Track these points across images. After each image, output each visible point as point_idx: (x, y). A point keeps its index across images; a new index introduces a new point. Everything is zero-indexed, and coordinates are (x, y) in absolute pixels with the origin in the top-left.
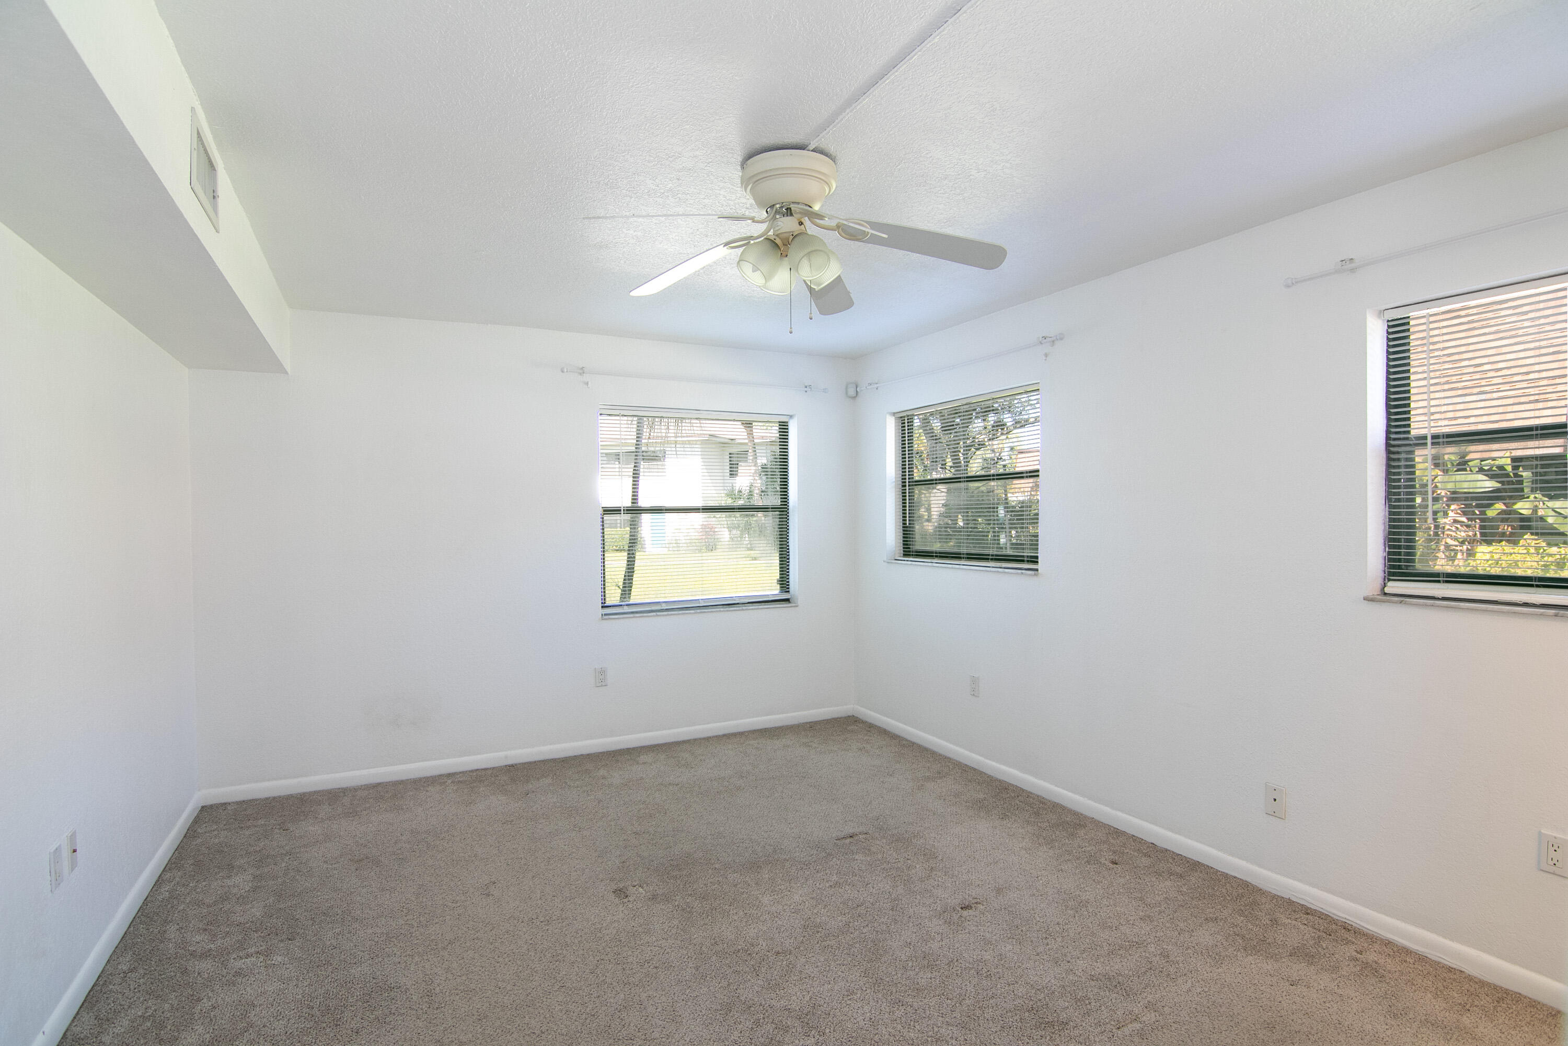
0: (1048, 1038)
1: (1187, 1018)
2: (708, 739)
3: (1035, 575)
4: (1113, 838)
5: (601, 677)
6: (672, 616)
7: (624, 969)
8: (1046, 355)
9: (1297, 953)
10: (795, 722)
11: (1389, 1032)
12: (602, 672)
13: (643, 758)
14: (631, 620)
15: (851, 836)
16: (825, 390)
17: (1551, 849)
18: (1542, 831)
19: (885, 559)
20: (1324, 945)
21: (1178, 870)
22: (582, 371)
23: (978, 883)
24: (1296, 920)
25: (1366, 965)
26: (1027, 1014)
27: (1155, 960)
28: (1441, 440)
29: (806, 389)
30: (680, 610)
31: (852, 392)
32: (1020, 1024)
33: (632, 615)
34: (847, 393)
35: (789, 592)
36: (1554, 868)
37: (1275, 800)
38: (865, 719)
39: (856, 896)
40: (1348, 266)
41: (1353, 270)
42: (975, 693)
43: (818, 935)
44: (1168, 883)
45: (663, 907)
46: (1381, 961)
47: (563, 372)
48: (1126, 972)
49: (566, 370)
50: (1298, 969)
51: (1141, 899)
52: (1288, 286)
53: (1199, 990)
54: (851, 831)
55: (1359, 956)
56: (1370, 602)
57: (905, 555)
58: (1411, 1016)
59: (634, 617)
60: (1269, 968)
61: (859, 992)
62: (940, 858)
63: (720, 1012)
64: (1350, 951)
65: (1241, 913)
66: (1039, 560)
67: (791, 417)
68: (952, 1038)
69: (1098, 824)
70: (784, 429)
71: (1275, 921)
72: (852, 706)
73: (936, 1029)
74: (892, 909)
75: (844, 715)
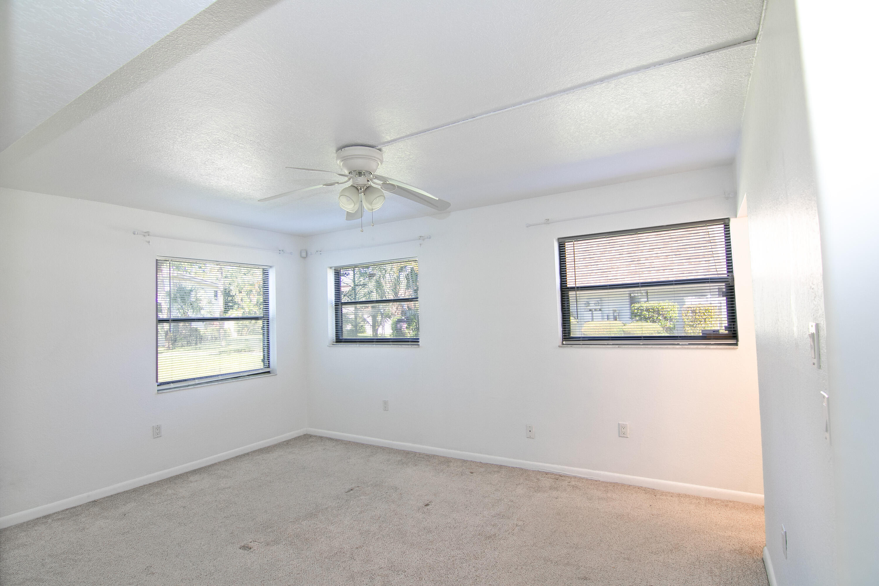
0: (492, 542)
1: (532, 520)
2: (228, 461)
3: (418, 347)
4: (465, 464)
5: (157, 432)
6: (203, 387)
7: (281, 581)
8: (420, 245)
9: (551, 488)
10: (276, 443)
11: (591, 505)
12: (158, 428)
13: (192, 478)
14: (178, 392)
15: (351, 490)
16: (291, 253)
17: (623, 428)
18: (620, 423)
19: (328, 345)
20: (558, 483)
21: (496, 469)
22: (148, 234)
23: (424, 494)
24: (544, 477)
25: (573, 486)
26: (479, 536)
27: (510, 503)
28: (579, 289)
29: (280, 252)
30: (208, 383)
31: (304, 254)
32: (479, 541)
33: (178, 389)
34: (301, 256)
35: (269, 367)
36: (624, 435)
37: (530, 431)
38: (315, 434)
39: (375, 514)
40: (547, 222)
41: (548, 224)
42: (386, 409)
43: (370, 535)
44: (496, 475)
45: (277, 547)
46: (577, 484)
47: (134, 234)
48: (503, 511)
49: (137, 233)
50: (555, 493)
51: (490, 484)
52: (527, 227)
53: (530, 509)
54: (350, 487)
55: (570, 484)
56: (561, 348)
57: (337, 342)
58: (594, 498)
59: (180, 390)
60: (546, 495)
61: (407, 551)
62: (400, 488)
63: (350, 580)
64: (566, 483)
65: (526, 479)
66: (420, 340)
67: (271, 267)
68: (458, 554)
69: (456, 460)
70: (265, 273)
71: (538, 479)
72: (306, 429)
73: (450, 554)
74: (396, 515)
75: (302, 434)
